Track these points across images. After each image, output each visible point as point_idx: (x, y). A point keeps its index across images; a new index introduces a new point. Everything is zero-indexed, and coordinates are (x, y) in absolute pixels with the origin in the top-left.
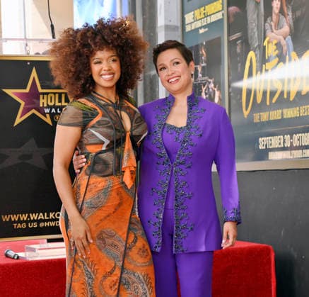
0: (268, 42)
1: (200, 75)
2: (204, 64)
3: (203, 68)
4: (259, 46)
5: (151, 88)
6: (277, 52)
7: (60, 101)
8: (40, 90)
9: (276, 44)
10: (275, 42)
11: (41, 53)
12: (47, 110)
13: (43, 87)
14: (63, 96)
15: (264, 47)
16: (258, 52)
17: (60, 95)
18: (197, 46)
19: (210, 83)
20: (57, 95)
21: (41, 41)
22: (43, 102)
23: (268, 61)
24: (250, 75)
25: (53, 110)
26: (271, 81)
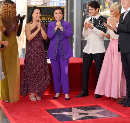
0: (106, 2)
1: (86, 12)
2: (87, 9)
3: (87, 10)
4: (103, 3)
5: (72, 16)
6: (109, 5)
7: (45, 19)
9: (109, 3)
10: (108, 2)
11: (40, 5)
14: (46, 17)
15: (105, 4)
16: (103, 5)
18: (85, 4)
19: (89, 14)
21: (40, 1)
23: (106, 8)
24: (101, 11)
25: (43, 22)
26: (107, 14)
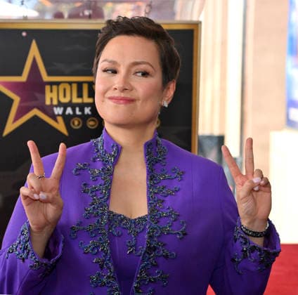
8: (46, 78)
12: (58, 111)
13: (50, 73)
14: (85, 87)
17: (80, 85)
20: (75, 86)
22: (50, 97)
